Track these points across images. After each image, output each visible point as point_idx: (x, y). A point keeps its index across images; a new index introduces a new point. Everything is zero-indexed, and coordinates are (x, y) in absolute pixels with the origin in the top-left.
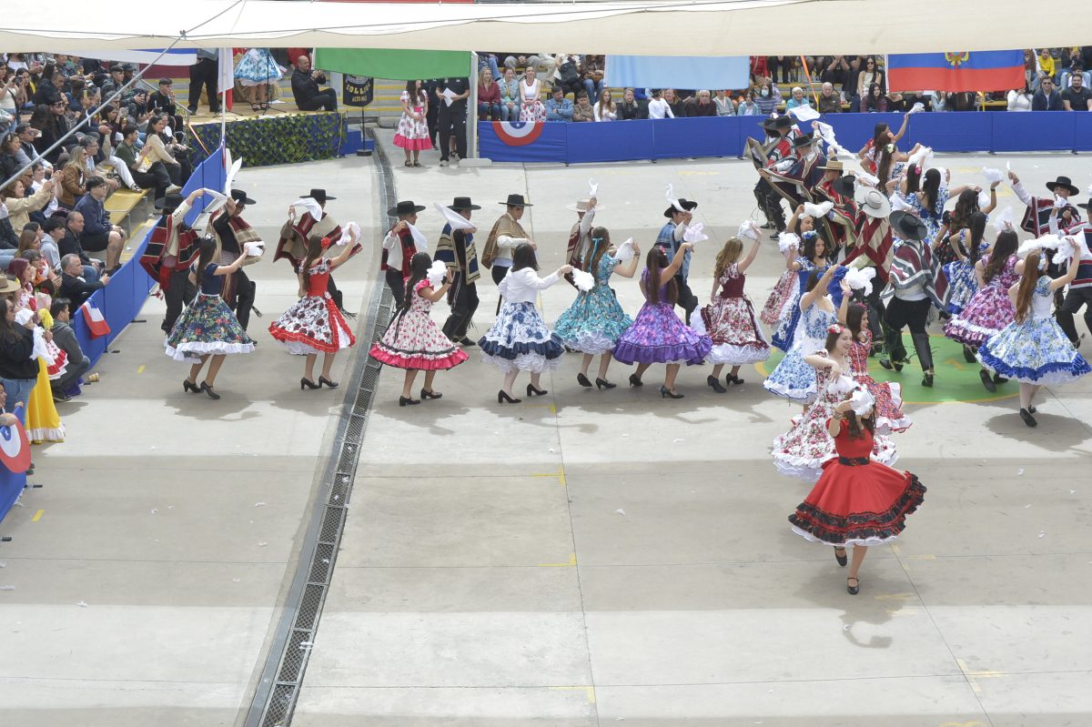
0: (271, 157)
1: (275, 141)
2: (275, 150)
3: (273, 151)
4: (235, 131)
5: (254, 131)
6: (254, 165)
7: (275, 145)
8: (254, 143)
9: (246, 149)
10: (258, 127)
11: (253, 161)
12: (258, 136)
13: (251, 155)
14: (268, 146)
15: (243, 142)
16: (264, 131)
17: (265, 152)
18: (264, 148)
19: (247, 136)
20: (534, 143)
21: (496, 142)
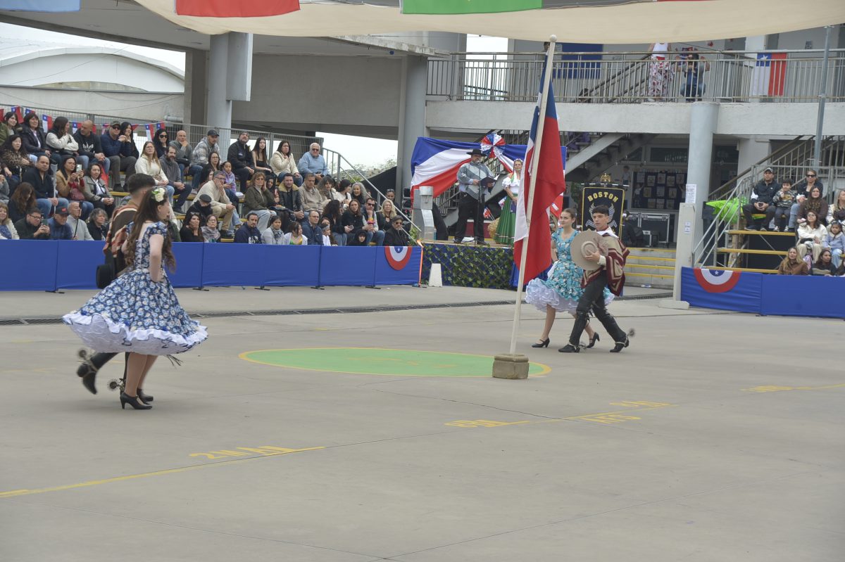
0: (499, 282)
1: (504, 268)
2: (504, 276)
3: (501, 277)
4: (466, 253)
5: (484, 258)
6: (481, 286)
7: (504, 272)
8: (482, 268)
9: (475, 271)
10: (490, 254)
11: (479, 282)
12: (488, 261)
13: (479, 277)
14: (498, 273)
15: (472, 265)
16: (494, 259)
17: (493, 277)
18: (492, 273)
19: (476, 260)
20: (729, 291)
21: (699, 288)
